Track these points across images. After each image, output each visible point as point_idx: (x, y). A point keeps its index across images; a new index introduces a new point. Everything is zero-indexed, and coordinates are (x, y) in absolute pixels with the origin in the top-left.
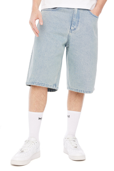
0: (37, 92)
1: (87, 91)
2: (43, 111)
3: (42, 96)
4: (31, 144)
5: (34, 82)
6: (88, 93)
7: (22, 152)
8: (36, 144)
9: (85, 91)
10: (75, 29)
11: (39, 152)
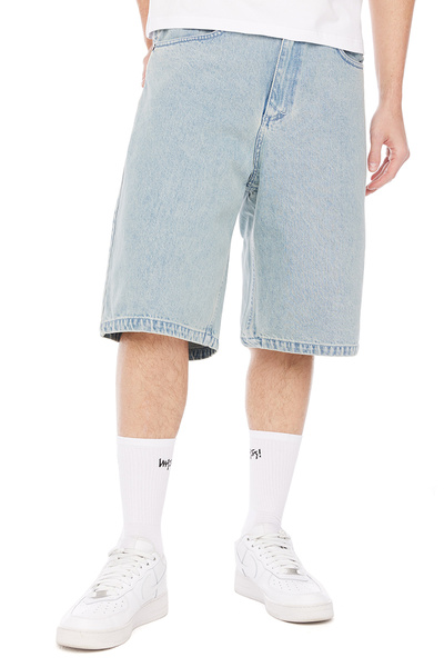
0: (149, 358)
1: (335, 348)
2: (172, 435)
3: (171, 375)
4: (136, 564)
5: (139, 320)
6: (340, 355)
7: (101, 594)
8: (152, 563)
9: (329, 348)
10: (280, 116)
11: (165, 594)
